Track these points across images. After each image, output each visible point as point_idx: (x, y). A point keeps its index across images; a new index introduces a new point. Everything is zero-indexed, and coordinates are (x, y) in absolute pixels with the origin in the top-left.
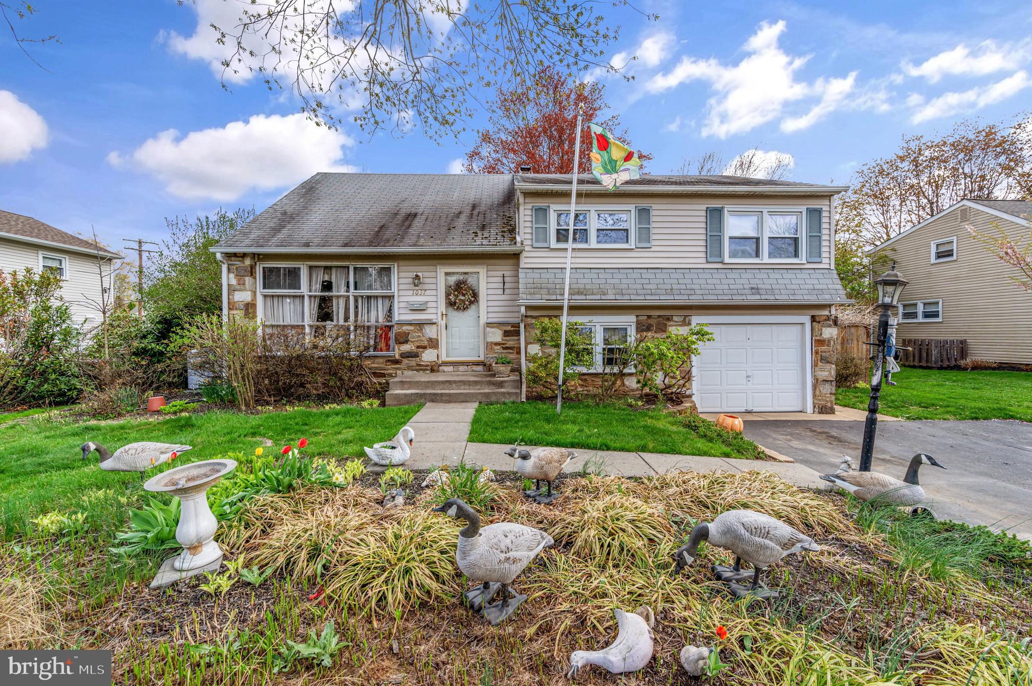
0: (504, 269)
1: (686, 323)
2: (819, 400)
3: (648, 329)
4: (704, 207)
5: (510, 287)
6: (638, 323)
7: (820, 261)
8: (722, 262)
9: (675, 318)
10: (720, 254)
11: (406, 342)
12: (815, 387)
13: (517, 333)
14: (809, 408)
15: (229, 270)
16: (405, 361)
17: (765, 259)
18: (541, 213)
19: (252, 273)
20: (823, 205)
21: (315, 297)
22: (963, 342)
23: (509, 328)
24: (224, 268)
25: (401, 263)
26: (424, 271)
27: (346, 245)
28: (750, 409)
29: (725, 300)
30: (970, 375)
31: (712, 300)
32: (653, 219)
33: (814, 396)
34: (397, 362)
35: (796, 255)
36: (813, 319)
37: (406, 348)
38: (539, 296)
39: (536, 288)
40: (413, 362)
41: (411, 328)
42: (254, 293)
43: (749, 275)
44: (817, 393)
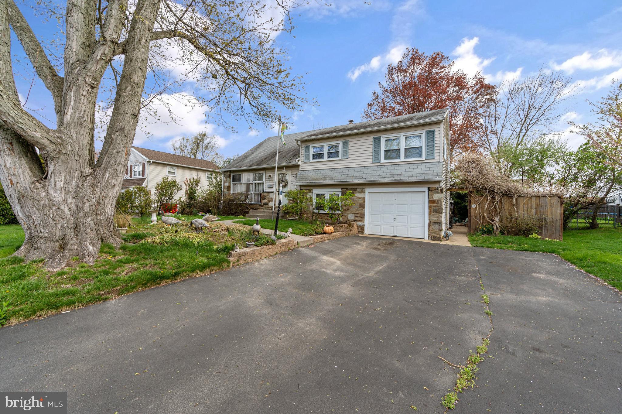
0: (294, 172)
1: (363, 192)
2: (432, 233)
3: (346, 195)
4: (372, 137)
6: (342, 192)
7: (433, 158)
8: (380, 163)
9: (358, 190)
10: (379, 159)
11: (265, 199)
12: (429, 225)
14: (426, 237)
15: (224, 176)
16: (264, 206)
17: (401, 159)
18: (307, 148)
19: (229, 176)
20: (435, 128)
21: (244, 184)
25: (267, 171)
26: (272, 174)
27: (250, 166)
28: (395, 234)
31: (375, 180)
32: (349, 146)
33: (429, 230)
34: (262, 206)
35: (420, 156)
36: (430, 189)
37: (265, 201)
38: (302, 181)
39: (303, 178)
40: (266, 206)
41: (266, 194)
42: (230, 183)
43: (393, 168)
44: (431, 229)
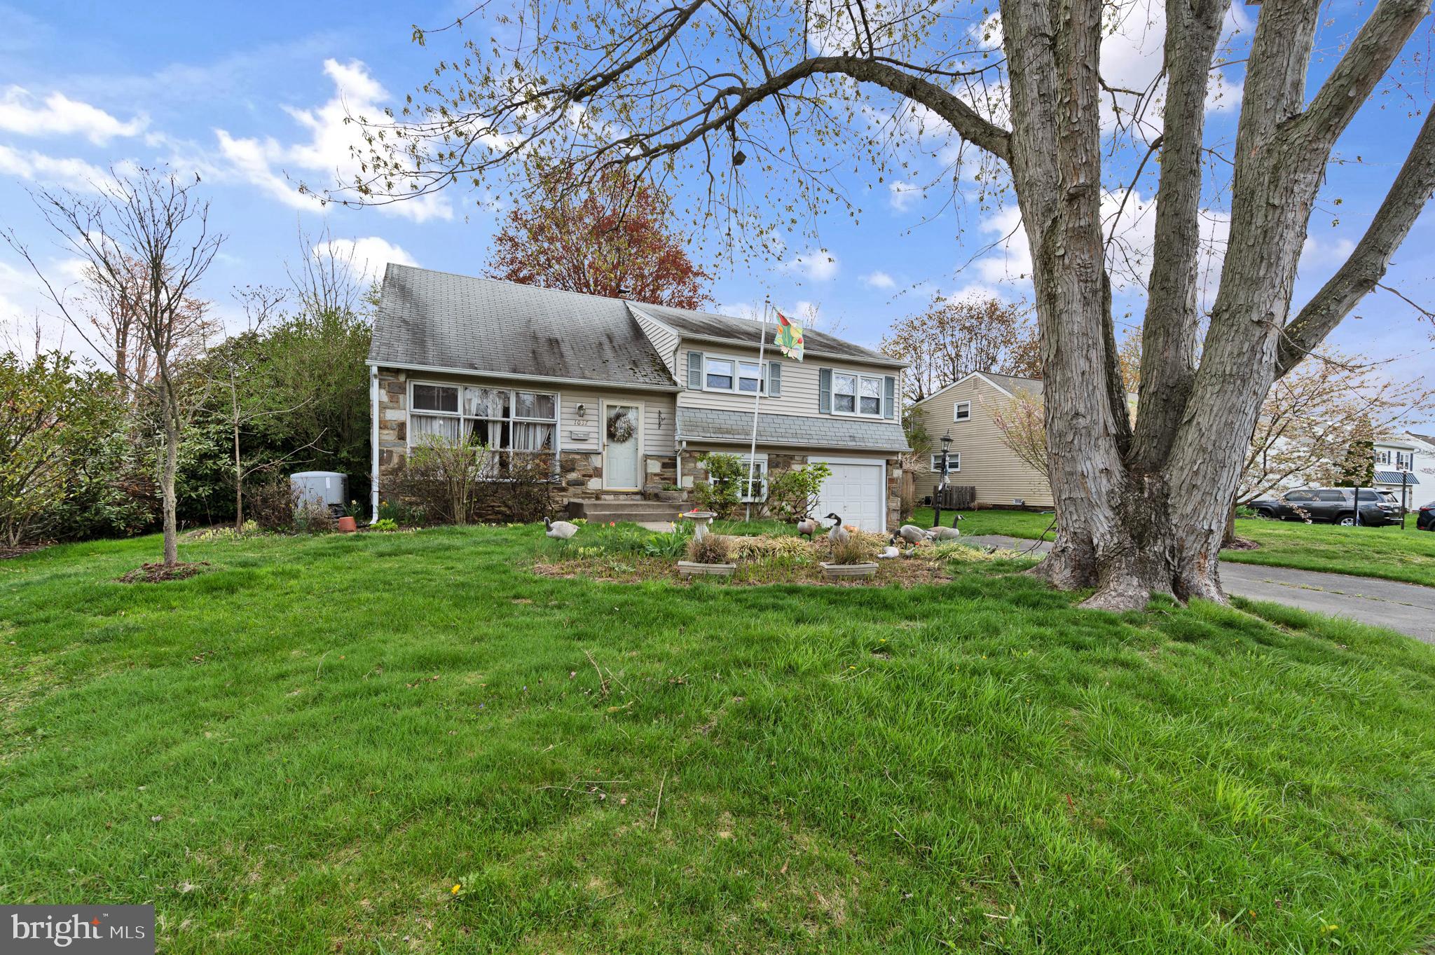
0: (661, 407)
1: (804, 462)
3: (777, 466)
4: (818, 368)
5: (668, 424)
6: (770, 462)
7: (892, 418)
8: (829, 414)
9: (796, 458)
10: (829, 408)
11: (573, 470)
12: (888, 514)
13: (675, 466)
15: (380, 386)
16: (572, 489)
17: (858, 413)
18: (695, 359)
19: (403, 391)
20: (895, 375)
21: (469, 420)
22: (973, 489)
23: (667, 461)
24: (376, 383)
25: (565, 392)
26: (589, 403)
29: (833, 444)
30: (976, 513)
31: (824, 443)
32: (782, 373)
34: (564, 490)
35: (878, 412)
36: (888, 462)
37: (573, 476)
38: (696, 433)
39: (691, 426)
40: (578, 490)
41: (577, 457)
42: (406, 414)
43: (847, 425)
44: (889, 519)
